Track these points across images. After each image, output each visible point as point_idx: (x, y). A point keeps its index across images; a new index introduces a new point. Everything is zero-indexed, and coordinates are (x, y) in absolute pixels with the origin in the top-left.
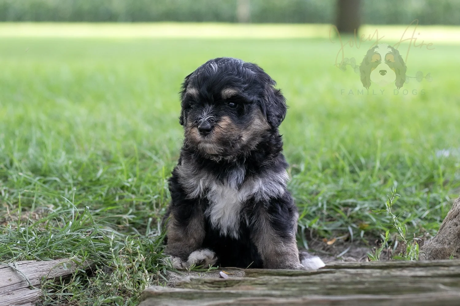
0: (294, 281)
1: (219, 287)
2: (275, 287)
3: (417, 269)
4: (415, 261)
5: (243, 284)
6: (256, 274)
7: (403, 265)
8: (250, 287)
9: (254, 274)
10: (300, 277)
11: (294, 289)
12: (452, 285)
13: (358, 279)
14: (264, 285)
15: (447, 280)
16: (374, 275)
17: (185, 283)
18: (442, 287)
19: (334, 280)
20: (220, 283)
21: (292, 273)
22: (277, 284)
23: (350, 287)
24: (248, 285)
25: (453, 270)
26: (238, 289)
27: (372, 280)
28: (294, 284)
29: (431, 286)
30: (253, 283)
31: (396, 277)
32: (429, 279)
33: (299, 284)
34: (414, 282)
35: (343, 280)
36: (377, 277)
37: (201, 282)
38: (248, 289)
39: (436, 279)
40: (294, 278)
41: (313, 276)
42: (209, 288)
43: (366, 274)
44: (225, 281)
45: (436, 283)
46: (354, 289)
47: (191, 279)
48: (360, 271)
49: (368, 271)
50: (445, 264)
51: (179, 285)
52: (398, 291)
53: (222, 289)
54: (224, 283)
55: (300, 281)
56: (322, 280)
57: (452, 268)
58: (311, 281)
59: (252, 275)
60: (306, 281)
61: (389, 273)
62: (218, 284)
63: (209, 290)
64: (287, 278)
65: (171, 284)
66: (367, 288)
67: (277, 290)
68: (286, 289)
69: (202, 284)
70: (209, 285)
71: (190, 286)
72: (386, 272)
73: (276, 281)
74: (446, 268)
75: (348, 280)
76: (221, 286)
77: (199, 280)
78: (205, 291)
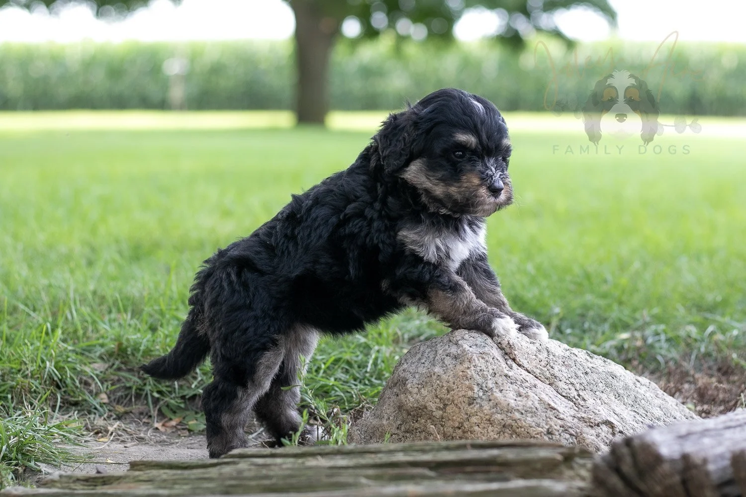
0: (186, 476)
1: (96, 486)
2: (163, 485)
3: (338, 457)
4: (336, 447)
5: (125, 480)
6: (143, 466)
7: (322, 452)
8: (132, 485)
9: (141, 467)
10: (195, 471)
11: (185, 487)
12: (377, 478)
13: (264, 472)
14: (149, 483)
15: (371, 472)
16: (284, 466)
17: (53, 481)
18: (363, 481)
19: (235, 474)
20: (96, 480)
21: (186, 465)
22: (165, 481)
23: (253, 483)
24: (131, 483)
25: (380, 458)
26: (117, 488)
27: (281, 473)
28: (186, 481)
29: (351, 480)
30: (136, 479)
31: (310, 468)
32: (350, 471)
33: (191, 479)
34: (331, 476)
35: (246, 474)
36: (288, 469)
37: (73, 479)
38: (130, 488)
39: (358, 471)
40: (186, 473)
41: (210, 470)
42: (82, 487)
43: (275, 465)
44: (103, 478)
45: (358, 476)
46: (258, 486)
47: (61, 476)
48: (269, 461)
49: (279, 461)
50: (372, 450)
51: (45, 484)
52: (310, 487)
53: (98, 488)
54: (101, 480)
55: (193, 477)
56: (221, 474)
57: (380, 455)
58: (207, 476)
59: (138, 468)
60: (202, 476)
61: (303, 463)
62: (94, 482)
63: (83, 489)
64: (179, 472)
65: (39, 481)
66: (273, 485)
67: (165, 488)
68: (177, 486)
69: (74, 482)
70: (82, 483)
71: (59, 485)
72: (300, 461)
73: (164, 477)
74: (373, 456)
75: (252, 474)
76: (98, 484)
77: (69, 477)
78: (76, 492)
